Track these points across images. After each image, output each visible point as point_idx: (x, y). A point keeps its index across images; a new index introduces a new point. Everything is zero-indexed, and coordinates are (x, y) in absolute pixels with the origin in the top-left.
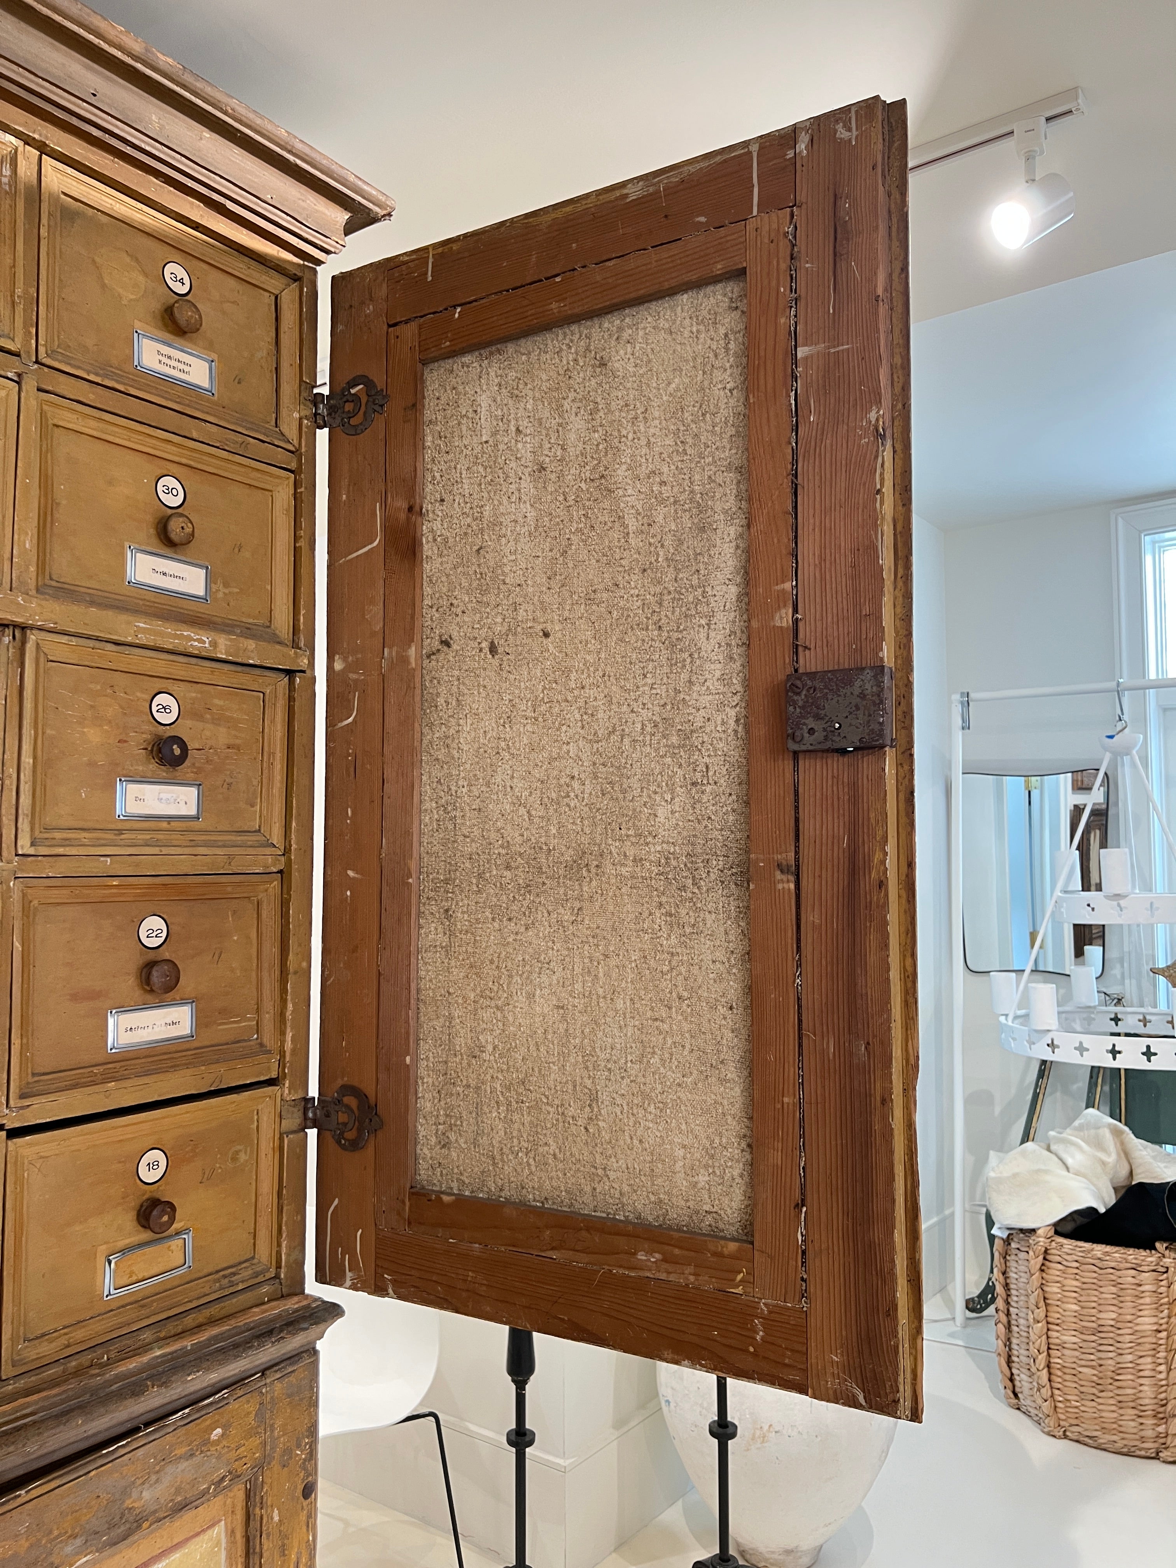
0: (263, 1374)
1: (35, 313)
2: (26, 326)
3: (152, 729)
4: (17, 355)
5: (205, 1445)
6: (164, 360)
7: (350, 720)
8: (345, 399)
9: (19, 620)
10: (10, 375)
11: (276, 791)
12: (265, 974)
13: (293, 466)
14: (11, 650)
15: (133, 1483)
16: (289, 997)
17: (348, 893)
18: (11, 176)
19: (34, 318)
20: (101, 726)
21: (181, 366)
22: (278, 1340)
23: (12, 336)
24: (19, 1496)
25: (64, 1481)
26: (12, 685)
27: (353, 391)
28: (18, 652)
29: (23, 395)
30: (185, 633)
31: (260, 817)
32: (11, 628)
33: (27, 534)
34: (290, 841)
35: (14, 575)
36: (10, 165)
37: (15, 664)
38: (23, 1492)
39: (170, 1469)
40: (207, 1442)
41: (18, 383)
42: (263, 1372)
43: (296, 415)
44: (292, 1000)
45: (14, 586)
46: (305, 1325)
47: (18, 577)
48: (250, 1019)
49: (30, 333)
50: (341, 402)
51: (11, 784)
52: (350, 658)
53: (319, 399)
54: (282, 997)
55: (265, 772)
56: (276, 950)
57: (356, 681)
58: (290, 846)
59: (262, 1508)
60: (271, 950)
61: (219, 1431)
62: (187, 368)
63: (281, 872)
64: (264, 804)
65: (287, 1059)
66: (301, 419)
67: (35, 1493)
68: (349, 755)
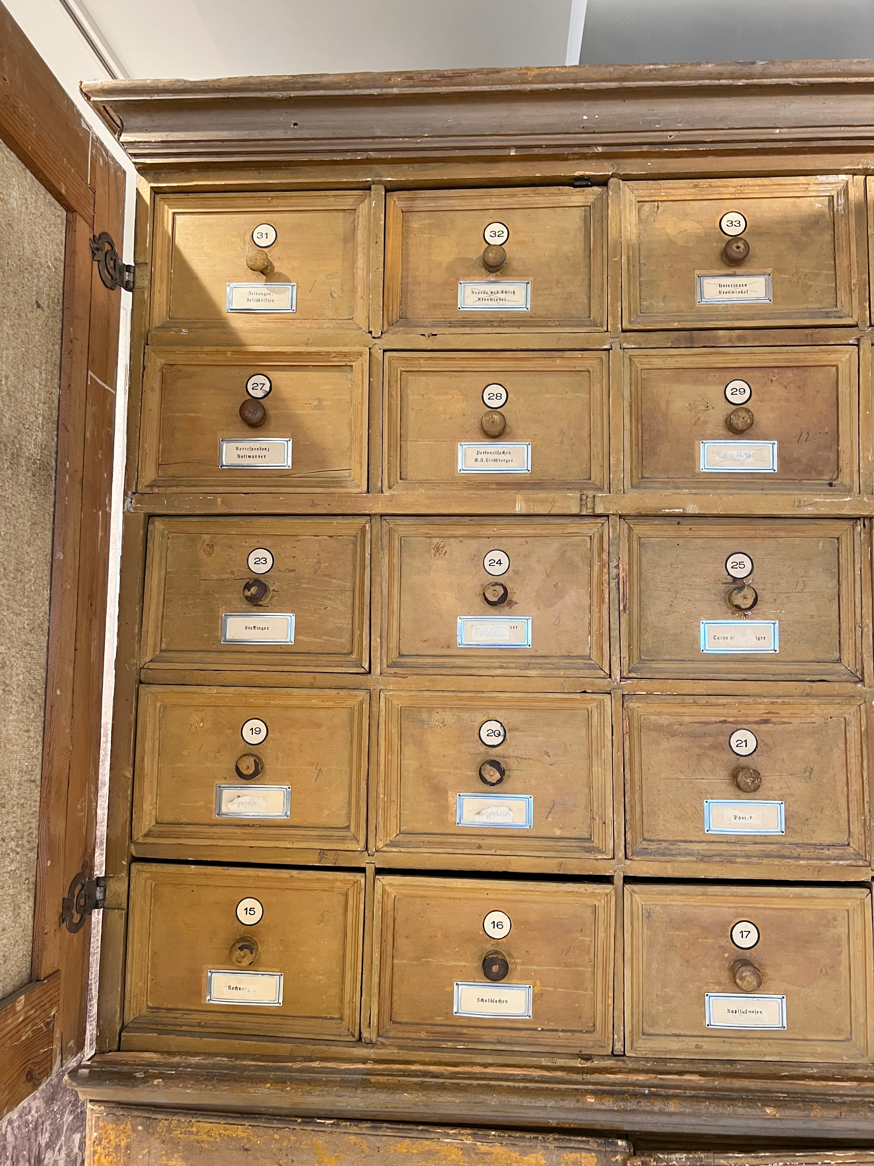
1: (867, 292)
2: (861, 303)
4: (856, 326)
9: (865, 513)
10: (851, 342)
14: (862, 535)
18: (845, 203)
19: (867, 295)
23: (850, 315)
26: (864, 560)
28: (868, 536)
29: (861, 353)
32: (862, 520)
33: (869, 450)
35: (861, 481)
36: (844, 195)
37: (866, 545)
41: (857, 345)
45: (861, 489)
47: (865, 483)
49: (865, 307)
51: (868, 631)
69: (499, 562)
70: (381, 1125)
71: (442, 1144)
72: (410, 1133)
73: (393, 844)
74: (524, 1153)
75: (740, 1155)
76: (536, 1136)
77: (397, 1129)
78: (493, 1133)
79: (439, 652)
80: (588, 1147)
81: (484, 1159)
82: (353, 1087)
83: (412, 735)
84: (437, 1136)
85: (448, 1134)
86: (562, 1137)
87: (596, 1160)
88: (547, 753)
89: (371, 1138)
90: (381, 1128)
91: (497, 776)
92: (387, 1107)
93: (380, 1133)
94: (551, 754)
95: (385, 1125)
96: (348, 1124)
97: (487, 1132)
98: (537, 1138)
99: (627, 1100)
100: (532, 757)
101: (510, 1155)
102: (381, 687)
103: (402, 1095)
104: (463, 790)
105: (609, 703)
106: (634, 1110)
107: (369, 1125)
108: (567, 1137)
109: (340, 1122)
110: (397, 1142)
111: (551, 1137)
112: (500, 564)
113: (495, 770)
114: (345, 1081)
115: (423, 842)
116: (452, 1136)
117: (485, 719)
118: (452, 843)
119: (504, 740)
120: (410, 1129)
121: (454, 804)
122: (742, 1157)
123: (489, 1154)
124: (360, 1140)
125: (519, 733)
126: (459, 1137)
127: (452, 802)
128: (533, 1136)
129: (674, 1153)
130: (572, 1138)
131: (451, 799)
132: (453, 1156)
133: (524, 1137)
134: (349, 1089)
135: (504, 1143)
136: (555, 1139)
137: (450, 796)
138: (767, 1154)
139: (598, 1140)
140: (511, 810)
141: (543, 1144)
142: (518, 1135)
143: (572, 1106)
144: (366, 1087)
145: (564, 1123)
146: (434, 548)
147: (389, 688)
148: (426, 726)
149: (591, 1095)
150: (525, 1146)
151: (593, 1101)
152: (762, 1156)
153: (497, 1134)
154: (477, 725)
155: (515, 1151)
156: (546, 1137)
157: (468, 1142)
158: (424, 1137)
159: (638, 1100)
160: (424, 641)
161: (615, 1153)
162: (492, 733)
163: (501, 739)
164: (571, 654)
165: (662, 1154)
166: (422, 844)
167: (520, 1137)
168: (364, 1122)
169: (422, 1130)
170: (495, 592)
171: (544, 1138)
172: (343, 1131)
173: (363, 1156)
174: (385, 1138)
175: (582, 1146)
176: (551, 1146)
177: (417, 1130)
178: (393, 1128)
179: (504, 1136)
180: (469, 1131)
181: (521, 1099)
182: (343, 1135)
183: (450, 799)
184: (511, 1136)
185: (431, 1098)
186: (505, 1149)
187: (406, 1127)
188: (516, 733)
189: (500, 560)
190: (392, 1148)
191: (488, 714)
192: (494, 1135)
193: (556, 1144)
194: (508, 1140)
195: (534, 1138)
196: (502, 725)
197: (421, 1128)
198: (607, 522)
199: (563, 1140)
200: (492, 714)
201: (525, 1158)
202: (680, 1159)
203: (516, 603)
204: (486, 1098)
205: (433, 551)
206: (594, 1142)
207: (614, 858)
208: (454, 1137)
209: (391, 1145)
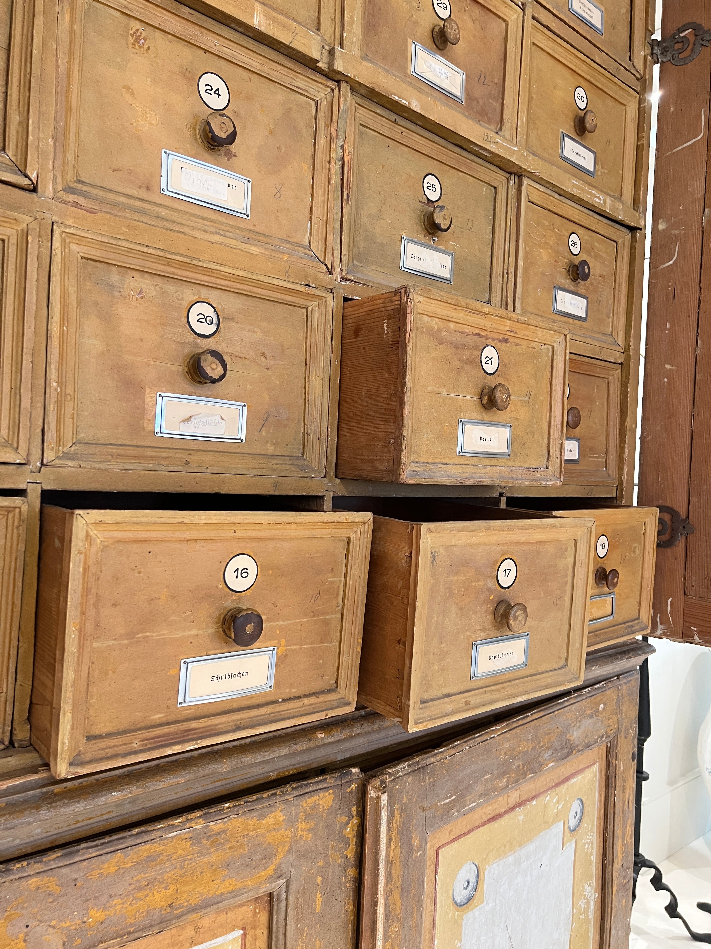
0: (618, 678)
3: (569, 256)
5: (597, 712)
6: (582, 7)
7: (671, 262)
8: (675, 41)
10: (519, 4)
11: (621, 309)
12: (611, 430)
13: (638, 89)
14: (513, 190)
15: (571, 724)
16: (626, 446)
17: (666, 380)
20: (547, 249)
21: (589, 12)
22: (629, 658)
24: (528, 716)
25: (546, 713)
26: (513, 213)
27: (682, 35)
28: (517, 192)
29: (525, 19)
30: (593, 192)
31: (612, 326)
32: (514, 175)
33: (524, 112)
34: (629, 344)
35: (517, 139)
37: (515, 200)
38: (529, 714)
39: (584, 721)
40: (597, 711)
41: (523, 10)
42: (618, 676)
43: (642, 53)
44: (628, 447)
46: (639, 652)
47: (520, 141)
48: (602, 458)
50: (672, 44)
51: (512, 278)
52: (673, 220)
53: (655, 43)
54: (620, 446)
55: (616, 296)
56: (618, 415)
57: (677, 236)
58: (629, 346)
59: (616, 760)
60: (615, 414)
61: (602, 706)
62: (592, 15)
63: (621, 364)
64: (615, 318)
65: (624, 485)
66: (645, 56)
67: (535, 716)
68: (669, 286)
69: (217, 92)
70: (78, 847)
71: (165, 842)
72: (121, 843)
73: (67, 456)
74: (263, 816)
75: (442, 750)
76: (274, 792)
77: (102, 844)
78: (227, 805)
79: (134, 192)
80: (326, 785)
81: (217, 840)
82: (33, 808)
83: (96, 304)
84: (158, 833)
85: (173, 825)
86: (300, 784)
87: (332, 796)
88: (263, 354)
89: (64, 871)
90: (78, 851)
91: (220, 370)
92: (78, 822)
93: (77, 859)
94: (268, 355)
95: (83, 845)
96: (25, 863)
97: (220, 807)
98: (274, 794)
99: (352, 725)
100: (247, 357)
101: (247, 825)
102: (55, 218)
103: (108, 796)
104: (164, 389)
105: (331, 302)
106: (359, 734)
107: (59, 853)
108: (305, 782)
109: (11, 866)
110: (103, 863)
111: (288, 787)
112: (219, 95)
113: (217, 362)
114: (13, 804)
115: (112, 456)
116: (179, 826)
117: (196, 298)
118: (152, 457)
119: (217, 329)
120: (122, 838)
121: (152, 407)
122: (444, 751)
123: (224, 831)
124: (46, 879)
125: (235, 325)
126: (188, 825)
127: (151, 404)
128: (270, 793)
129: (398, 764)
130: (309, 781)
131: (150, 400)
132: (180, 852)
133: (262, 798)
134: (27, 813)
135: (241, 812)
136: (293, 789)
137: (147, 396)
138: (459, 742)
139: (334, 775)
140: (222, 419)
141: (282, 799)
142: (254, 798)
143: (305, 748)
144: (52, 803)
145: (284, 772)
146: (132, 35)
147: (67, 223)
148: (116, 294)
149: (319, 731)
150: (264, 807)
151: (323, 735)
152: (456, 745)
153: (231, 806)
154: (185, 304)
155: (252, 818)
156: (284, 789)
157: (199, 827)
158: (140, 841)
159: (361, 723)
160: (115, 170)
161: (350, 783)
162: (202, 319)
163: (213, 328)
164: (290, 240)
165: (390, 768)
166: (110, 457)
167: (258, 799)
168: (50, 853)
169: (138, 834)
170: (223, 125)
171: (282, 792)
172: (17, 876)
173: (51, 900)
174: (85, 863)
175: (320, 786)
176: (290, 797)
177: (131, 836)
178: (97, 846)
179: (240, 805)
180: (198, 814)
181: (254, 756)
182: (17, 884)
183: (148, 399)
184: (247, 802)
185: (149, 788)
186: (241, 819)
187: (115, 837)
188: (230, 324)
189: (218, 90)
190: (96, 872)
191: (199, 293)
192: (229, 808)
193: (296, 793)
194: (245, 807)
195: (272, 795)
196: (215, 311)
197: (135, 831)
198: (337, 89)
199: (301, 787)
200: (205, 293)
201: (263, 822)
202: (404, 768)
203: (235, 156)
204: (216, 766)
205: (131, 40)
206: (330, 778)
207: (325, 477)
208: (181, 827)
209: (95, 869)
